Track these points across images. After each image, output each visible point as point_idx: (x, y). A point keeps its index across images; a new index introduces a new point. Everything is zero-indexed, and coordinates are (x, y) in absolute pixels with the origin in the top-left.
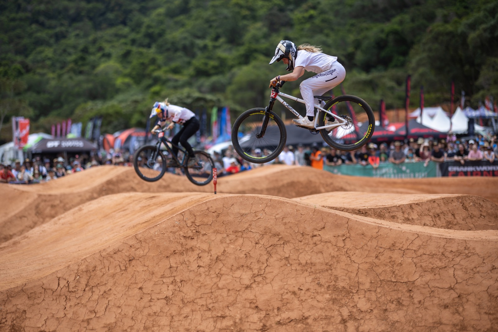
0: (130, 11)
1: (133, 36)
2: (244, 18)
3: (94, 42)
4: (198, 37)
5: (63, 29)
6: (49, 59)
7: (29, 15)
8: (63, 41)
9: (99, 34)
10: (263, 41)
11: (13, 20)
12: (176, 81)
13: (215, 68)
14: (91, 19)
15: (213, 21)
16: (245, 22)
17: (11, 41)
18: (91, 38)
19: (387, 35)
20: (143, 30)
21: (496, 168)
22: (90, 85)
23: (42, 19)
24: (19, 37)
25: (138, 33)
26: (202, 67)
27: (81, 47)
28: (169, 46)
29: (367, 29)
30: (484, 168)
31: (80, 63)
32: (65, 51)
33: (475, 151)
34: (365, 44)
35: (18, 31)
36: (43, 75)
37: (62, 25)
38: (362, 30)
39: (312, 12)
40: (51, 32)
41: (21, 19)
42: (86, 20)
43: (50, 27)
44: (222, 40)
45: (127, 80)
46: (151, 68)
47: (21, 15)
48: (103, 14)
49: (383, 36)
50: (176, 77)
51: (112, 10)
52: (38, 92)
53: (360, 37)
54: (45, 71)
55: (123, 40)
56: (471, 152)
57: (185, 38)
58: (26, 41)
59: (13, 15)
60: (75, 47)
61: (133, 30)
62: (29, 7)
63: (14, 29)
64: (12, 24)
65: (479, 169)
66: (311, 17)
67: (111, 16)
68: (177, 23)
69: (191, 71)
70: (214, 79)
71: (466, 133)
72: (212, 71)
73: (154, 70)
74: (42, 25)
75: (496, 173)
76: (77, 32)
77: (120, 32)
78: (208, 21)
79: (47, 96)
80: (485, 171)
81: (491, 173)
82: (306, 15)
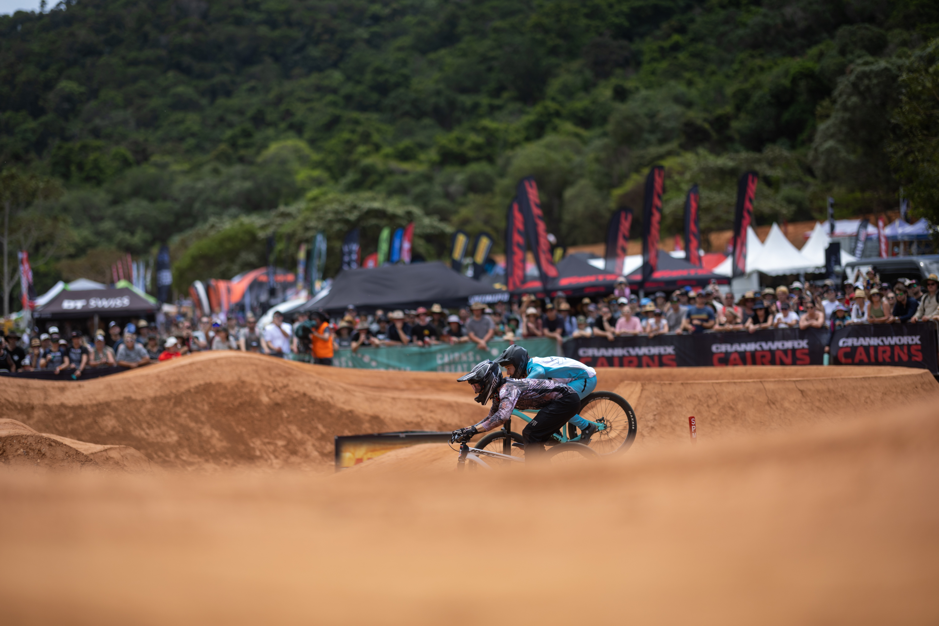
0: (352, 42)
1: (348, 88)
2: (554, 51)
3: (279, 100)
4: (464, 90)
5: (224, 78)
6: (193, 135)
7: (162, 53)
8: (221, 101)
9: (288, 86)
10: (581, 94)
11: (134, 63)
12: (405, 173)
13: (477, 147)
14: (277, 58)
15: (494, 58)
16: (553, 60)
17: (128, 103)
18: (272, 96)
19: (794, 81)
20: (368, 77)
21: (665, 350)
22: (248, 185)
23: (186, 60)
24: (144, 95)
25: (358, 82)
26: (454, 147)
27: (250, 112)
28: (407, 107)
29: (762, 69)
30: (643, 351)
31: (241, 141)
32: (221, 119)
33: (628, 320)
34: (756, 96)
35: (142, 84)
36: (163, 166)
37: (225, 71)
38: (752, 72)
39: (676, 38)
40: (203, 84)
41: (148, 62)
42: (268, 60)
43: (202, 76)
44: (506, 95)
45: (317, 173)
46: (362, 149)
47: (148, 53)
48: (301, 49)
49: (786, 82)
50: (405, 166)
51: (317, 43)
52: (152, 199)
53: (747, 86)
54: (167, 159)
55: (330, 98)
56: (622, 321)
57: (438, 93)
58: (155, 102)
59: (133, 55)
60: (241, 112)
61: (349, 78)
62: (164, 39)
63: (135, 79)
64: (132, 71)
65: (634, 351)
66: (676, 47)
67: (315, 52)
68: (432, 63)
69: (433, 155)
70: (474, 168)
71: (823, 271)
72: (472, 154)
73: (366, 154)
74: (186, 71)
75: (665, 360)
76: (252, 83)
77: (326, 82)
78: (484, 59)
79: (168, 204)
80: (645, 355)
81: (656, 359)
82: (667, 44)
